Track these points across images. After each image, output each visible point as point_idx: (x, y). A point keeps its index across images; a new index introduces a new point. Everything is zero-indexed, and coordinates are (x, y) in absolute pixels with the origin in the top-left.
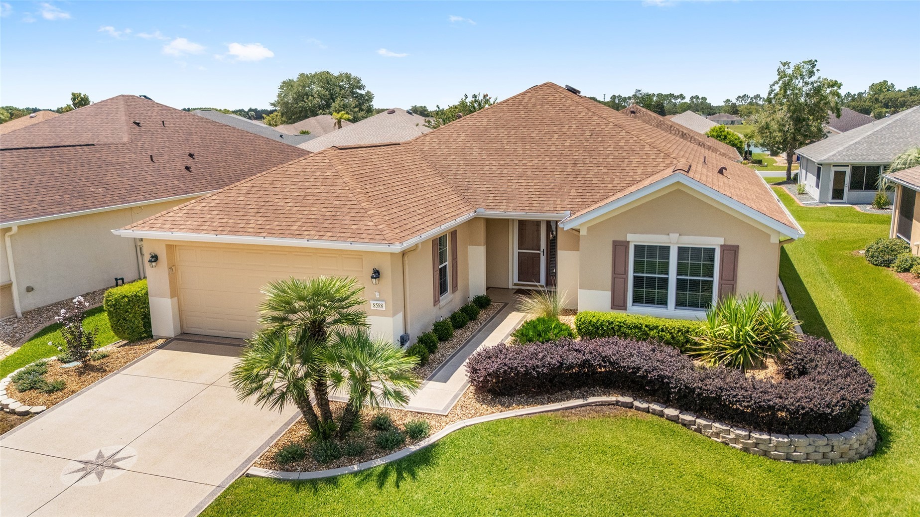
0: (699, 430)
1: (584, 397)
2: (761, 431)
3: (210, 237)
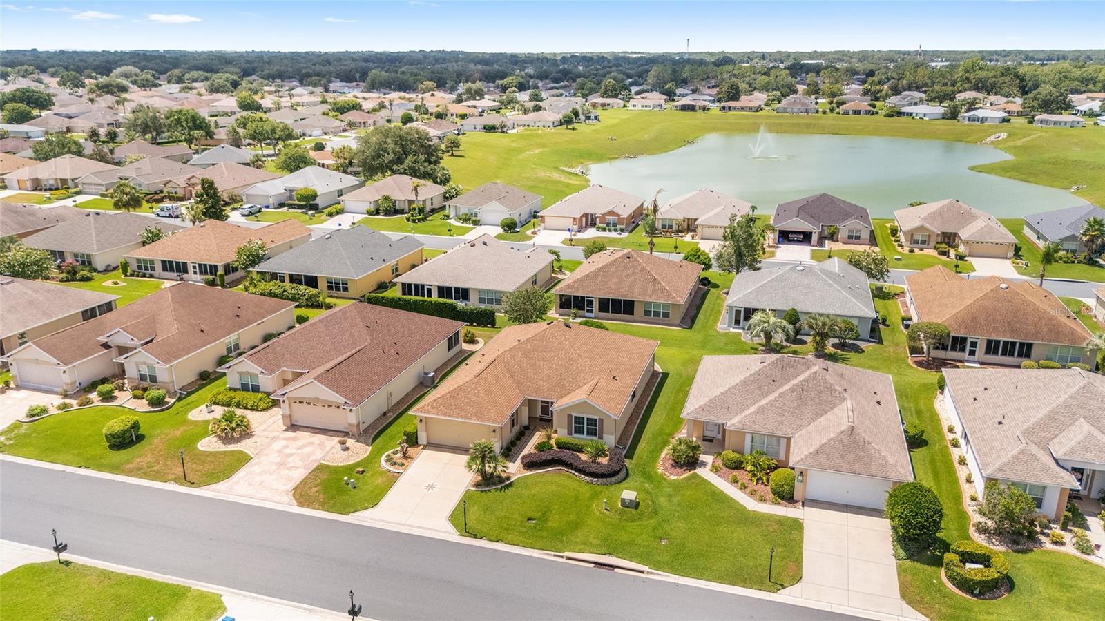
0: (578, 477)
1: (552, 468)
2: (592, 477)
3: (443, 418)
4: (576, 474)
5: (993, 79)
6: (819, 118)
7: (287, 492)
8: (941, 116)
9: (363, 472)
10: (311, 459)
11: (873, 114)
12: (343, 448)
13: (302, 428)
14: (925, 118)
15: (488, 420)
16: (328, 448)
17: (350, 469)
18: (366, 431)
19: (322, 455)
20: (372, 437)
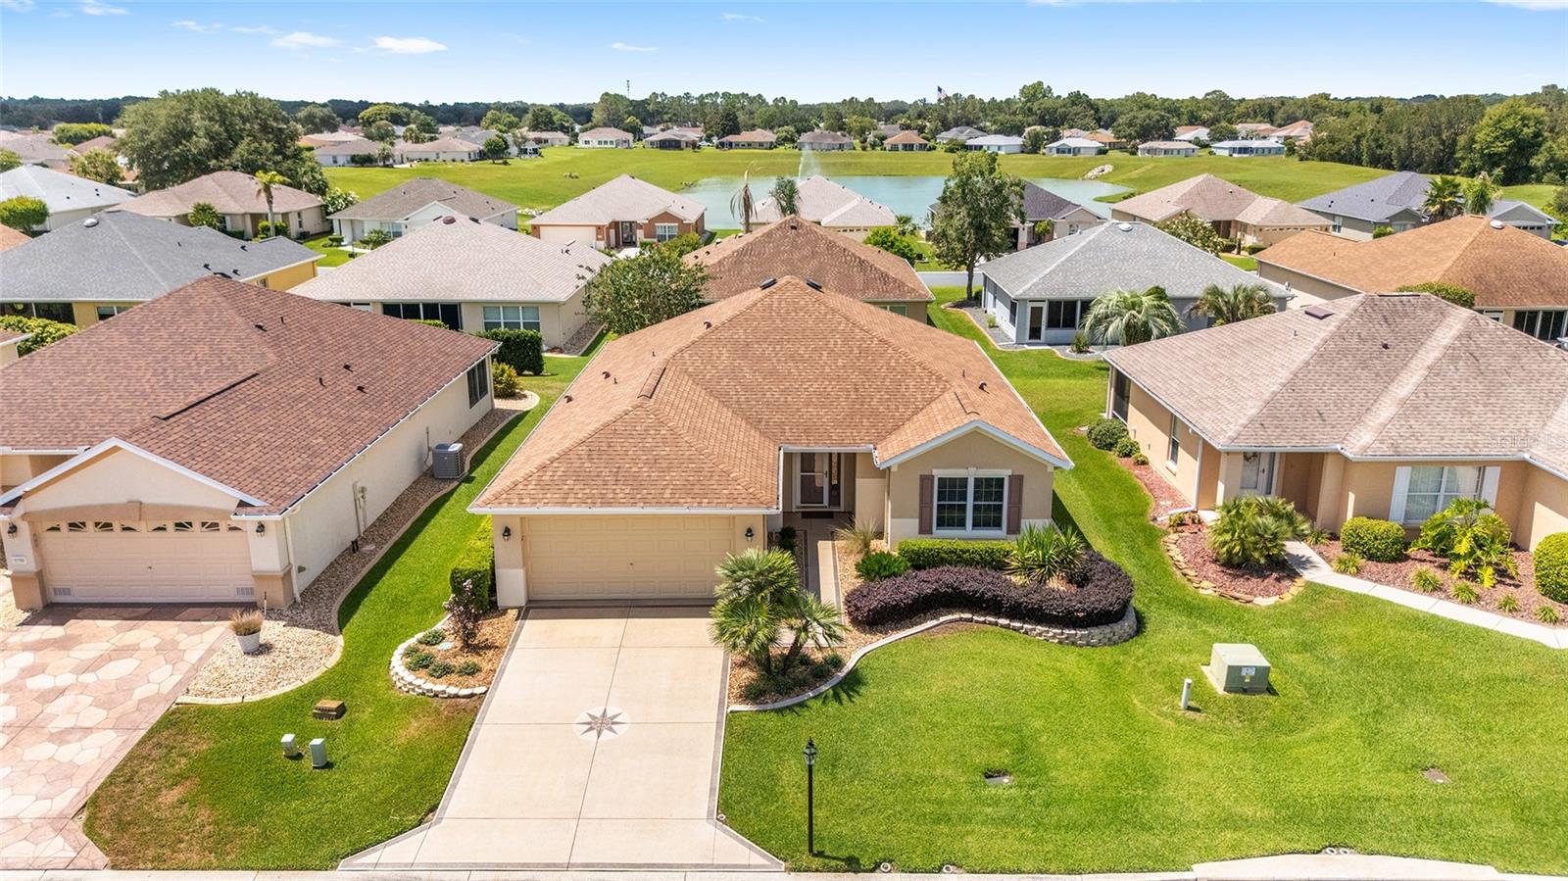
0: (1026, 633)
1: (936, 618)
2: (1068, 627)
3: (583, 510)
4: (1018, 624)
5: (1063, 109)
6: (859, 156)
7: (57, 824)
8: (1018, 150)
9: (341, 711)
10: (141, 692)
11: (930, 149)
12: (251, 648)
13: (88, 610)
14: (999, 152)
15: (732, 499)
16: (193, 657)
17: (292, 708)
18: (311, 593)
19: (177, 678)
20: (336, 607)
